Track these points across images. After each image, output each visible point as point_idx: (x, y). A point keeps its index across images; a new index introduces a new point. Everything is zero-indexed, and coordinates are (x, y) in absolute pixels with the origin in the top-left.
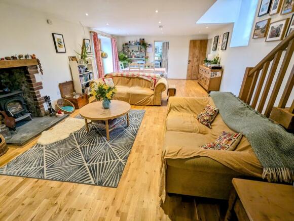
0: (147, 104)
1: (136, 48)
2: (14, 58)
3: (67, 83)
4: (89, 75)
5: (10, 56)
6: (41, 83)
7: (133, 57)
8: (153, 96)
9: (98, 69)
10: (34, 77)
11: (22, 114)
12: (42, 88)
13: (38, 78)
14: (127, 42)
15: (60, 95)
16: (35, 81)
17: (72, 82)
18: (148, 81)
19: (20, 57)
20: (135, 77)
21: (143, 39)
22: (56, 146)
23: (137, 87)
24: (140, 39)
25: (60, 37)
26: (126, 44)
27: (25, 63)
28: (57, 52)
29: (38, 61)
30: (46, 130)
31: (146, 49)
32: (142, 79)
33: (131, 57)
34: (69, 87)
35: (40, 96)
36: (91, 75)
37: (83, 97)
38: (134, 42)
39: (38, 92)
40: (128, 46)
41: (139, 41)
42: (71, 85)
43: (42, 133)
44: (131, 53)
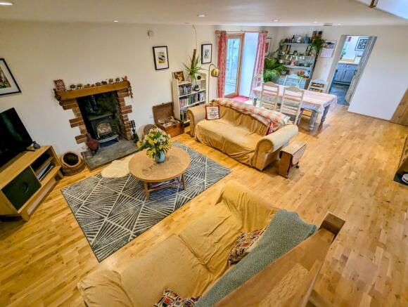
0: (245, 162)
1: (302, 49)
2: (104, 83)
3: (163, 106)
4: (199, 96)
5: (100, 81)
6: (130, 107)
7: (292, 64)
8: (253, 154)
9: (218, 85)
10: (123, 101)
11: (110, 135)
12: (131, 111)
13: (128, 101)
14: (290, 36)
15: (153, 119)
16: (124, 104)
17: (171, 104)
18: (263, 124)
19: (111, 81)
20: (247, 113)
21: (320, 33)
22: (111, 183)
23: (244, 130)
24: (315, 33)
25: (164, 50)
26: (287, 41)
27: (114, 88)
28: (156, 69)
29: (129, 84)
30: (118, 159)
31: (318, 52)
32: (255, 119)
33: (290, 64)
34: (167, 110)
35: (127, 120)
36: (202, 95)
37: (175, 127)
38: (300, 38)
39: (126, 116)
40: (290, 44)
41: (311, 35)
42: (170, 108)
43: (113, 162)
44: (289, 57)
